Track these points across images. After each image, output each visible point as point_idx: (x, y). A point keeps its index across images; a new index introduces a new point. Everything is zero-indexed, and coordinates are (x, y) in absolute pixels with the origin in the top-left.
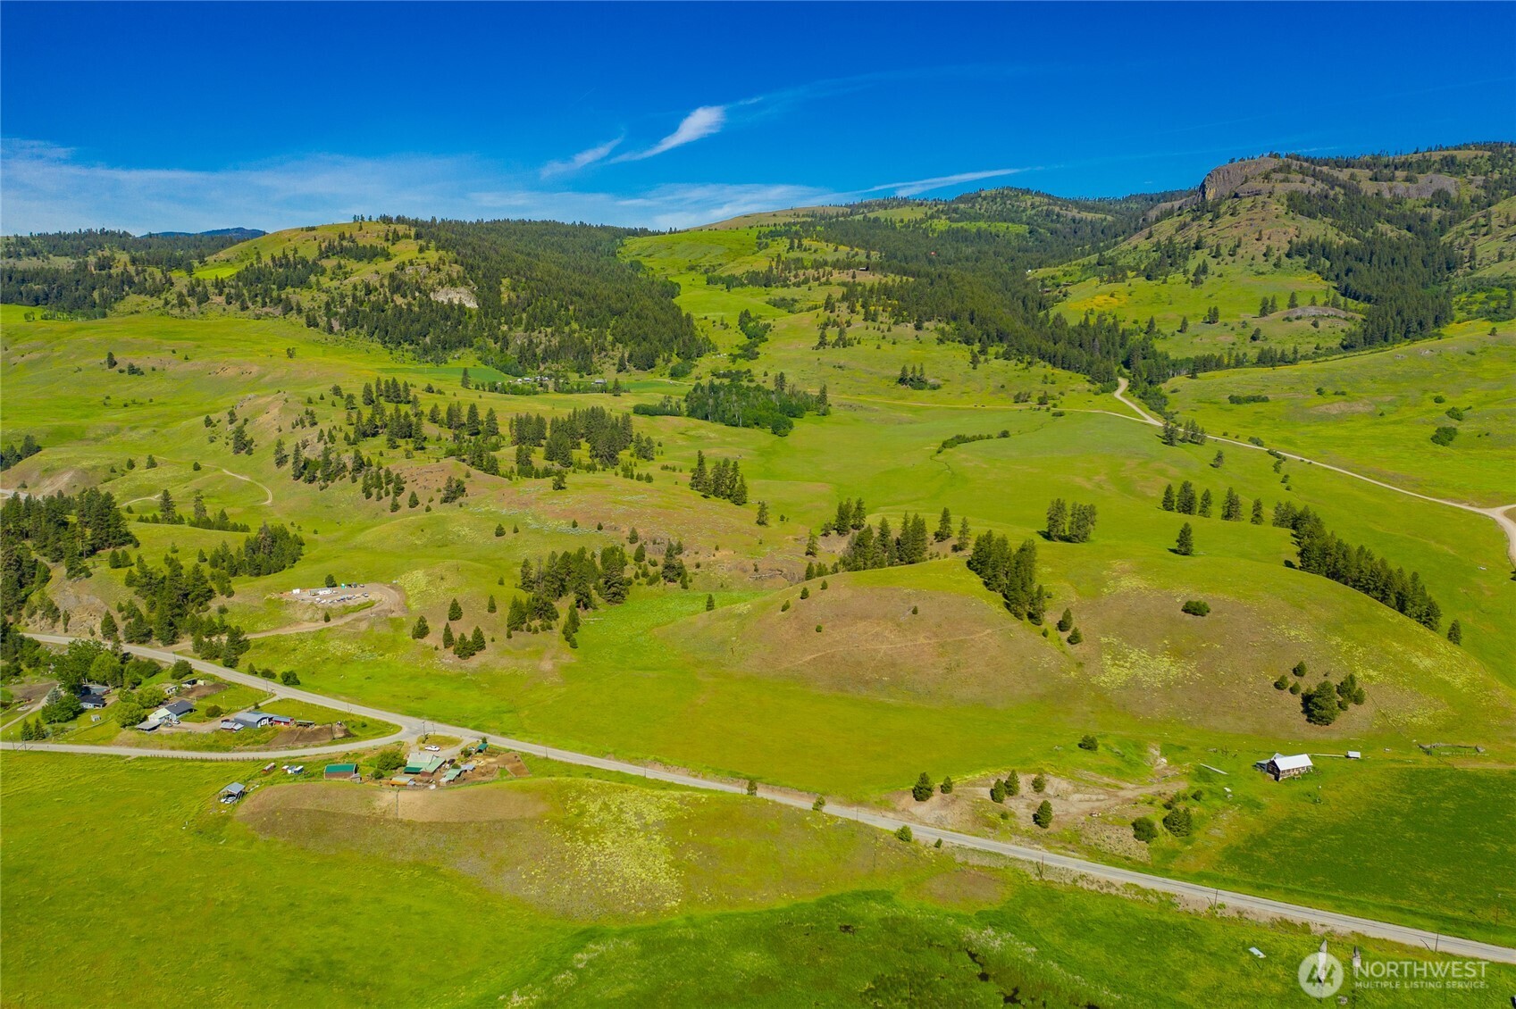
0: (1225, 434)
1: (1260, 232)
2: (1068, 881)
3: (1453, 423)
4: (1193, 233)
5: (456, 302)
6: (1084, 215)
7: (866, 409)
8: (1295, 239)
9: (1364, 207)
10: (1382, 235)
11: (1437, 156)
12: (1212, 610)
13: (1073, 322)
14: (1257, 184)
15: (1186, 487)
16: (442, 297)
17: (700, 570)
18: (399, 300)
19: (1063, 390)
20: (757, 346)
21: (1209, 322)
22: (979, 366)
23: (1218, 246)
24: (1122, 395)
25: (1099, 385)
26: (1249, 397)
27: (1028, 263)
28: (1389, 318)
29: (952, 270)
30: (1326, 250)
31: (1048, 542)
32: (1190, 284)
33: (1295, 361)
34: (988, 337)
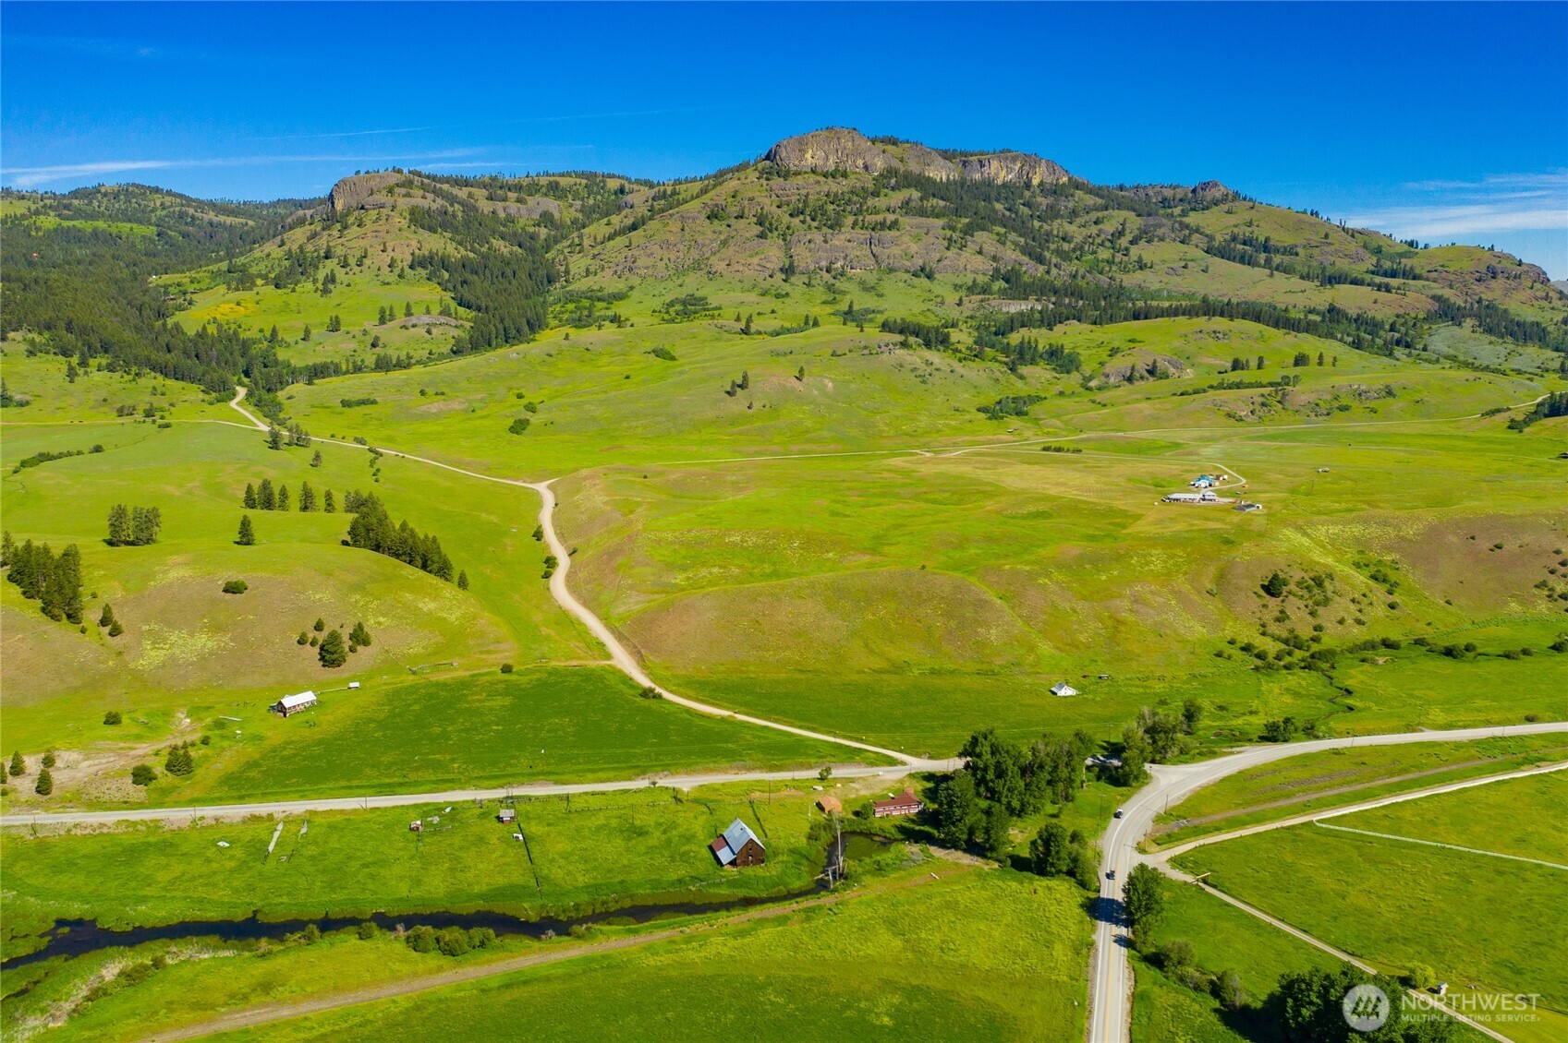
0: (333, 436)
1: (384, 244)
2: (62, 833)
3: (528, 415)
4: (323, 242)
6: (222, 218)
8: (417, 251)
9: (480, 224)
10: (496, 250)
11: (544, 181)
12: (250, 586)
13: (191, 331)
14: (381, 198)
15: (266, 485)
19: (174, 401)
21: (332, 331)
22: (76, 379)
23: (345, 257)
24: (238, 404)
25: (214, 395)
26: (360, 400)
27: (153, 268)
28: (491, 326)
29: (54, 274)
30: (445, 263)
31: (110, 548)
32: (319, 292)
33: (408, 366)
34: (90, 348)
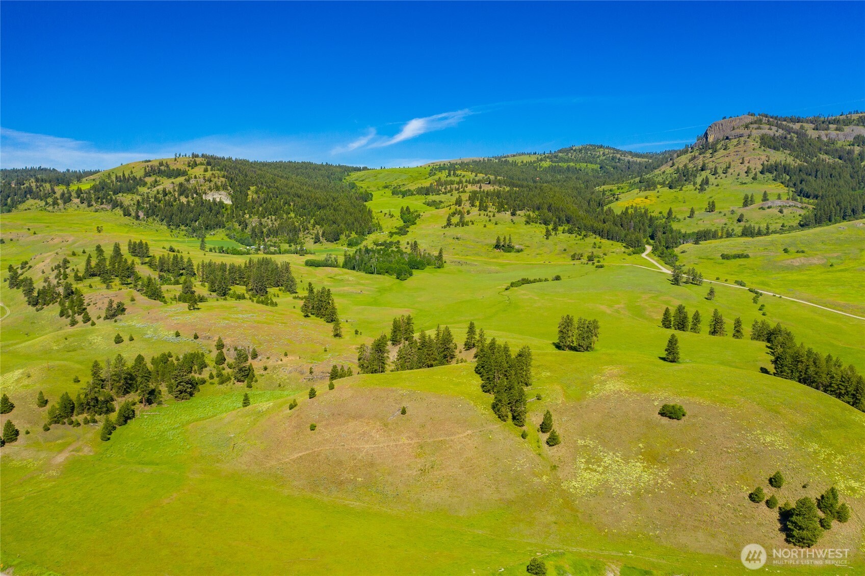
0: (718, 279)
1: (743, 159)
4: (700, 162)
5: (218, 200)
6: (635, 159)
7: (469, 264)
8: (766, 163)
9: (810, 144)
10: (823, 160)
11: (855, 116)
12: (688, 413)
13: (618, 212)
14: (741, 131)
15: (680, 309)
16: (209, 197)
17: (266, 372)
18: (183, 200)
19: (606, 252)
20: (408, 227)
21: (709, 212)
22: (550, 237)
23: (716, 168)
24: (646, 255)
25: (631, 249)
26: (735, 255)
27: (597, 183)
28: (831, 207)
30: (786, 169)
31: (557, 351)
32: (698, 190)
33: (767, 234)
34: (559, 220)
